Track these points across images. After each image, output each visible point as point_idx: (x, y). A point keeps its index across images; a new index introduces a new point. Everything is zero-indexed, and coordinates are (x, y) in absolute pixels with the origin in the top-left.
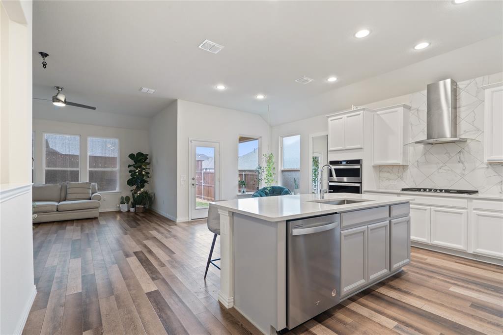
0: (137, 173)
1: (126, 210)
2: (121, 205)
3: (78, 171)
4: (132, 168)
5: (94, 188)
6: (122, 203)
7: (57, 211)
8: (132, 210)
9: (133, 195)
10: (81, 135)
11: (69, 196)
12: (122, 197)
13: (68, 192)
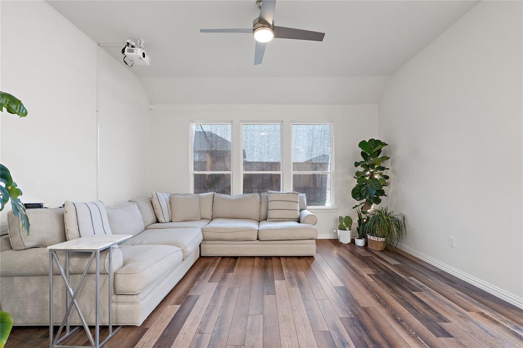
0: (367, 176)
1: (349, 241)
2: (338, 231)
3: (279, 175)
4: (360, 169)
5: (302, 202)
6: (342, 228)
7: (258, 239)
8: (360, 242)
9: (360, 216)
10: (282, 121)
11: (271, 214)
12: (341, 218)
13: (269, 208)
